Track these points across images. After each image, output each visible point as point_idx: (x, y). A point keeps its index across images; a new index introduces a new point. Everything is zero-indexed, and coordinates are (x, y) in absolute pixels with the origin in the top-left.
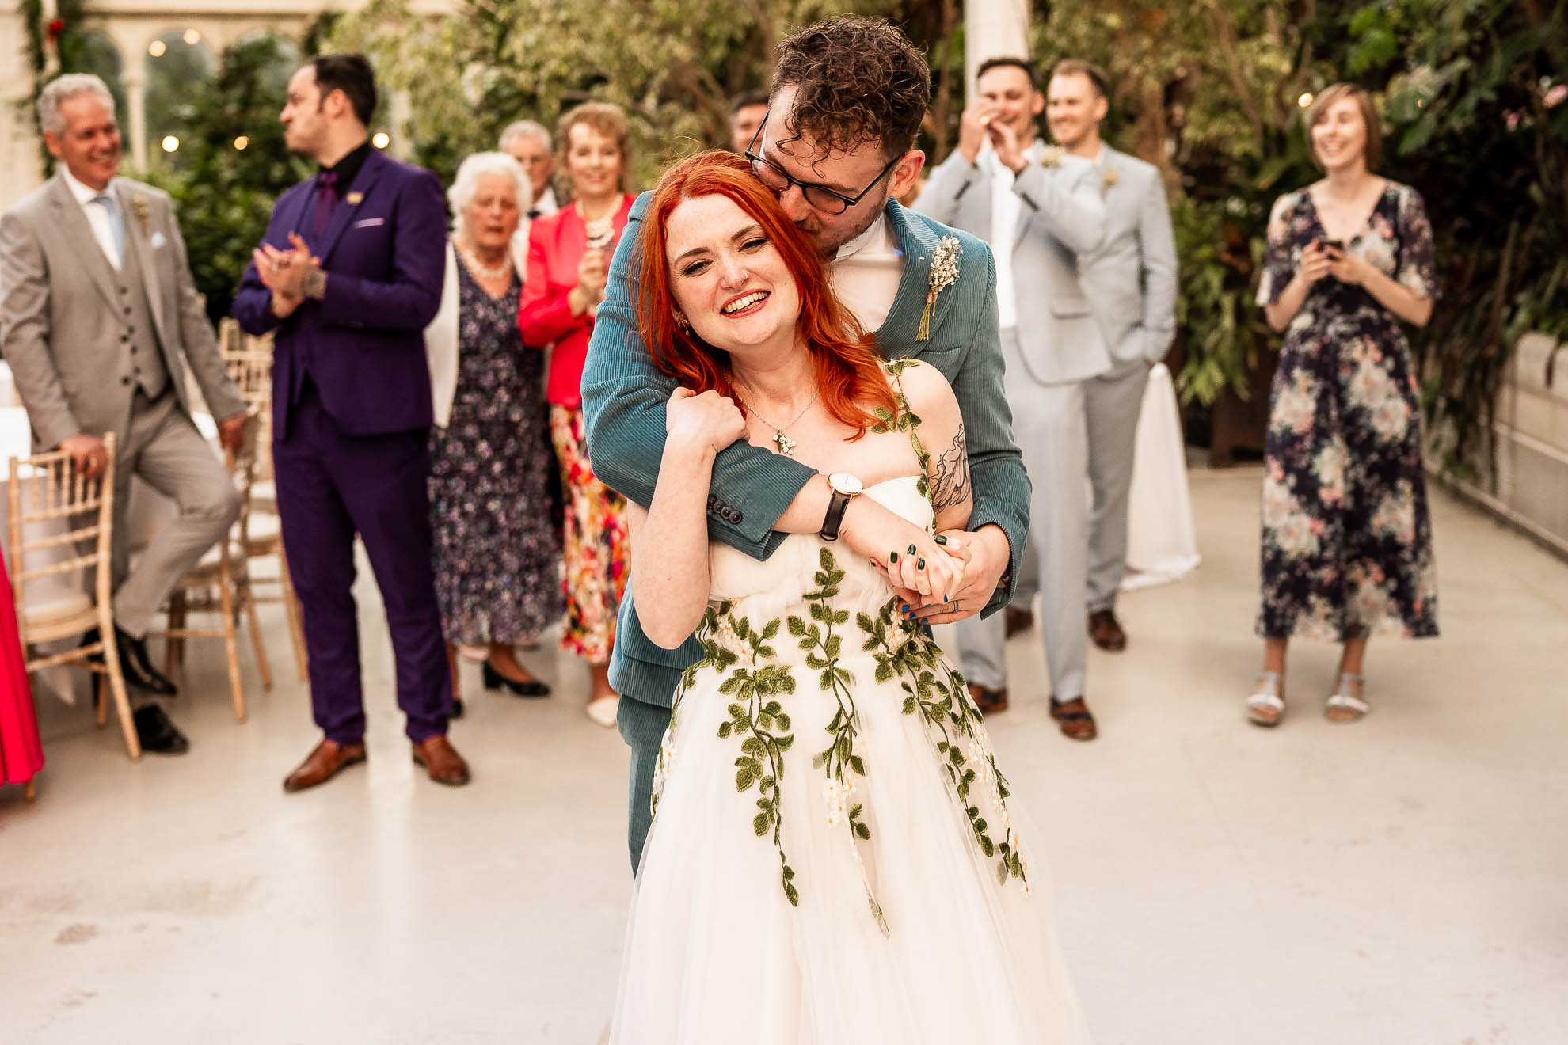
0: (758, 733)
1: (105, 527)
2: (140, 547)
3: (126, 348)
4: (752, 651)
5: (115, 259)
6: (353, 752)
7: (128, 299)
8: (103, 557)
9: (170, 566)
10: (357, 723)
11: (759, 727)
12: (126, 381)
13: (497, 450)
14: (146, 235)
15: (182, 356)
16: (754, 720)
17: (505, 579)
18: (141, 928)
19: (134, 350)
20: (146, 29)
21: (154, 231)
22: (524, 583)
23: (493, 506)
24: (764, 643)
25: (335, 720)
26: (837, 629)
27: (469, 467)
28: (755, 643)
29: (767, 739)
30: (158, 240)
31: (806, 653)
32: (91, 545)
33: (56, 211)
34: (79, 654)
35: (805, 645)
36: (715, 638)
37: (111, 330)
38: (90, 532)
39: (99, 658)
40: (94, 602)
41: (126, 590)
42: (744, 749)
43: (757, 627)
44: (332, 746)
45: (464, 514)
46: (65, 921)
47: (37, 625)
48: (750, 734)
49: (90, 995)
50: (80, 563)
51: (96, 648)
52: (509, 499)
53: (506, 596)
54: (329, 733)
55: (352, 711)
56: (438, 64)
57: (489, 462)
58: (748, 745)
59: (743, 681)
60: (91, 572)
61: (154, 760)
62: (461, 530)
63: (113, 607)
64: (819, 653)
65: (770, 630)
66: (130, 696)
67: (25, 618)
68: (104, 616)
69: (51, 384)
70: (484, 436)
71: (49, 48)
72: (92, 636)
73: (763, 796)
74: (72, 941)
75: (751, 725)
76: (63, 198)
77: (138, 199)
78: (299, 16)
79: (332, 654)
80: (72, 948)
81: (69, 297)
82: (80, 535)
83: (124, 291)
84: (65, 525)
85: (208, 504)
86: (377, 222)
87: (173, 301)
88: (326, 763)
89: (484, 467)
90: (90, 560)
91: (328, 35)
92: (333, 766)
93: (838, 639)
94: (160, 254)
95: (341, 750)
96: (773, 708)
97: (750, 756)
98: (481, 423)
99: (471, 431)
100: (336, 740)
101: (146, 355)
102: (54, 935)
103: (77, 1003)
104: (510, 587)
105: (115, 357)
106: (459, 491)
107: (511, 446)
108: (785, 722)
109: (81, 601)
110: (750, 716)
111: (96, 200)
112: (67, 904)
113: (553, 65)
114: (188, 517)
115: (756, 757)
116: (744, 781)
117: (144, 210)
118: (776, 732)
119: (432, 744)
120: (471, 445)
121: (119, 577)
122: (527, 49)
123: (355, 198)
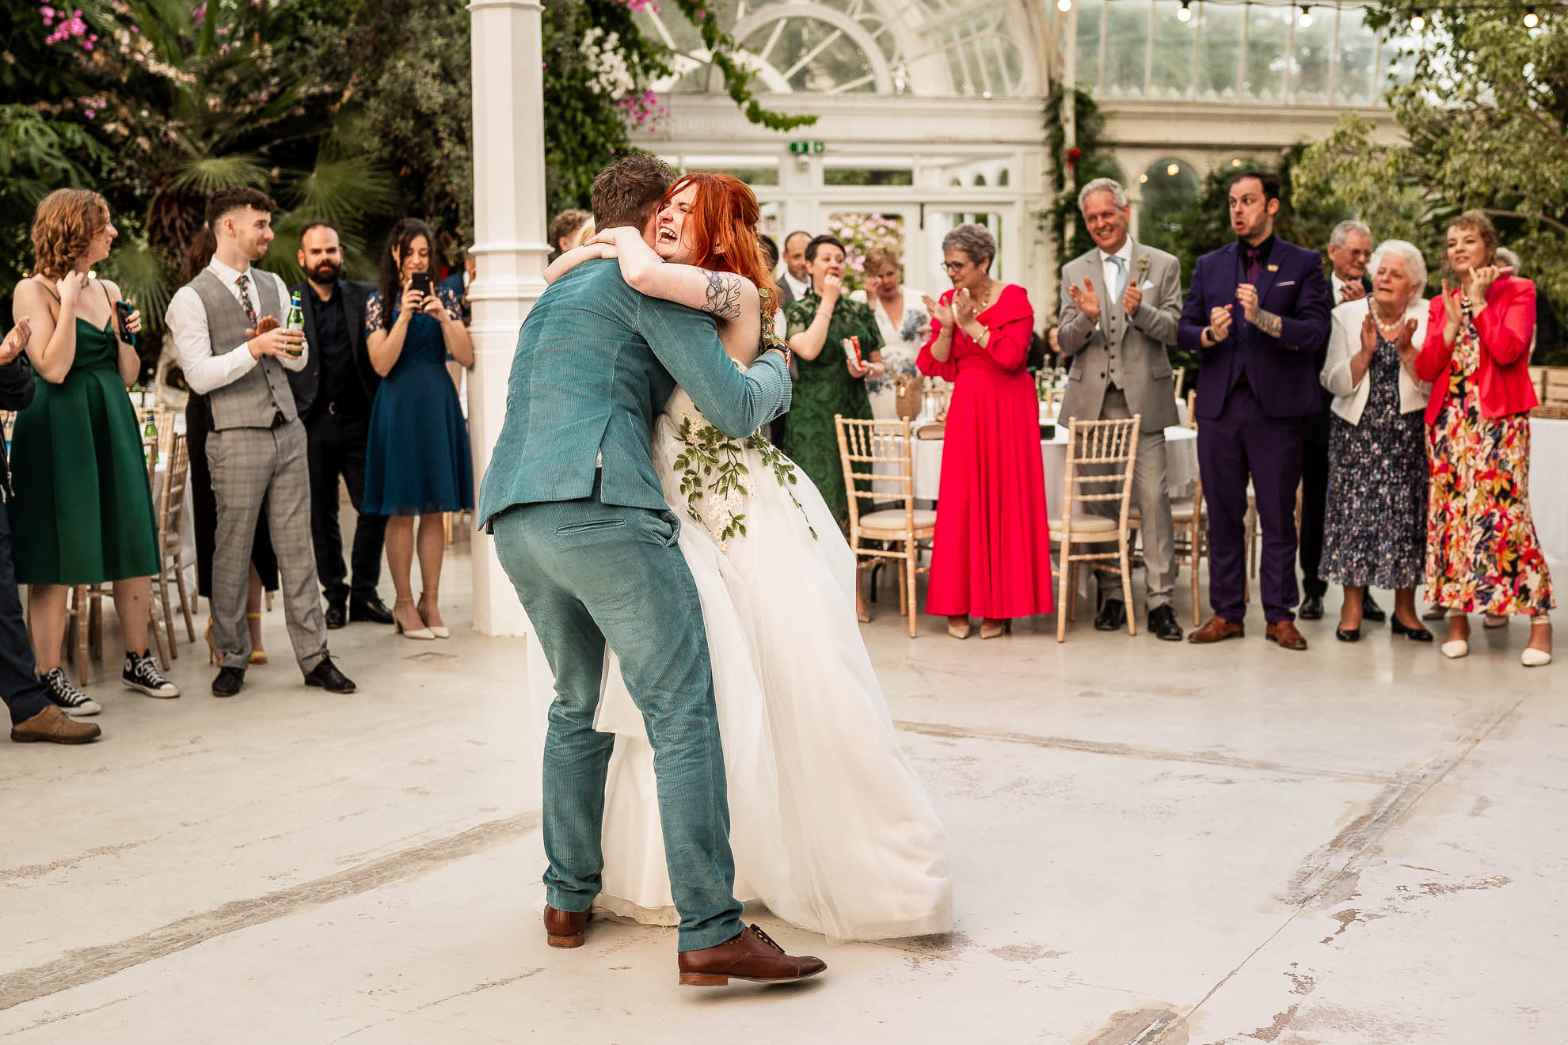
6: (1236, 629)
10: (1240, 607)
13: (1386, 450)
17: (1388, 543)
20: (1147, 158)
22: (1402, 550)
23: (1382, 490)
25: (1224, 605)
27: (1365, 461)
30: (1147, 285)
38: (1119, 477)
44: (1222, 621)
45: (1359, 494)
52: (1395, 487)
53: (1389, 556)
54: (1219, 612)
55: (1238, 598)
56: (1383, 184)
57: (1380, 458)
62: (1356, 505)
70: (1375, 439)
71: (1068, 172)
77: (1142, 258)
78: (1277, 148)
79: (1226, 561)
82: (1111, 478)
86: (1292, 283)
88: (1217, 630)
89: (1376, 462)
90: (1117, 496)
91: (1299, 161)
92: (1222, 633)
95: (1227, 626)
98: (1373, 429)
99: (1366, 434)
100: (1223, 617)
104: (1391, 550)
106: (1357, 477)
107: (1397, 449)
113: (1474, 184)
117: (1144, 266)
119: (1281, 625)
120: (1366, 445)
122: (1455, 172)
123: (1273, 268)
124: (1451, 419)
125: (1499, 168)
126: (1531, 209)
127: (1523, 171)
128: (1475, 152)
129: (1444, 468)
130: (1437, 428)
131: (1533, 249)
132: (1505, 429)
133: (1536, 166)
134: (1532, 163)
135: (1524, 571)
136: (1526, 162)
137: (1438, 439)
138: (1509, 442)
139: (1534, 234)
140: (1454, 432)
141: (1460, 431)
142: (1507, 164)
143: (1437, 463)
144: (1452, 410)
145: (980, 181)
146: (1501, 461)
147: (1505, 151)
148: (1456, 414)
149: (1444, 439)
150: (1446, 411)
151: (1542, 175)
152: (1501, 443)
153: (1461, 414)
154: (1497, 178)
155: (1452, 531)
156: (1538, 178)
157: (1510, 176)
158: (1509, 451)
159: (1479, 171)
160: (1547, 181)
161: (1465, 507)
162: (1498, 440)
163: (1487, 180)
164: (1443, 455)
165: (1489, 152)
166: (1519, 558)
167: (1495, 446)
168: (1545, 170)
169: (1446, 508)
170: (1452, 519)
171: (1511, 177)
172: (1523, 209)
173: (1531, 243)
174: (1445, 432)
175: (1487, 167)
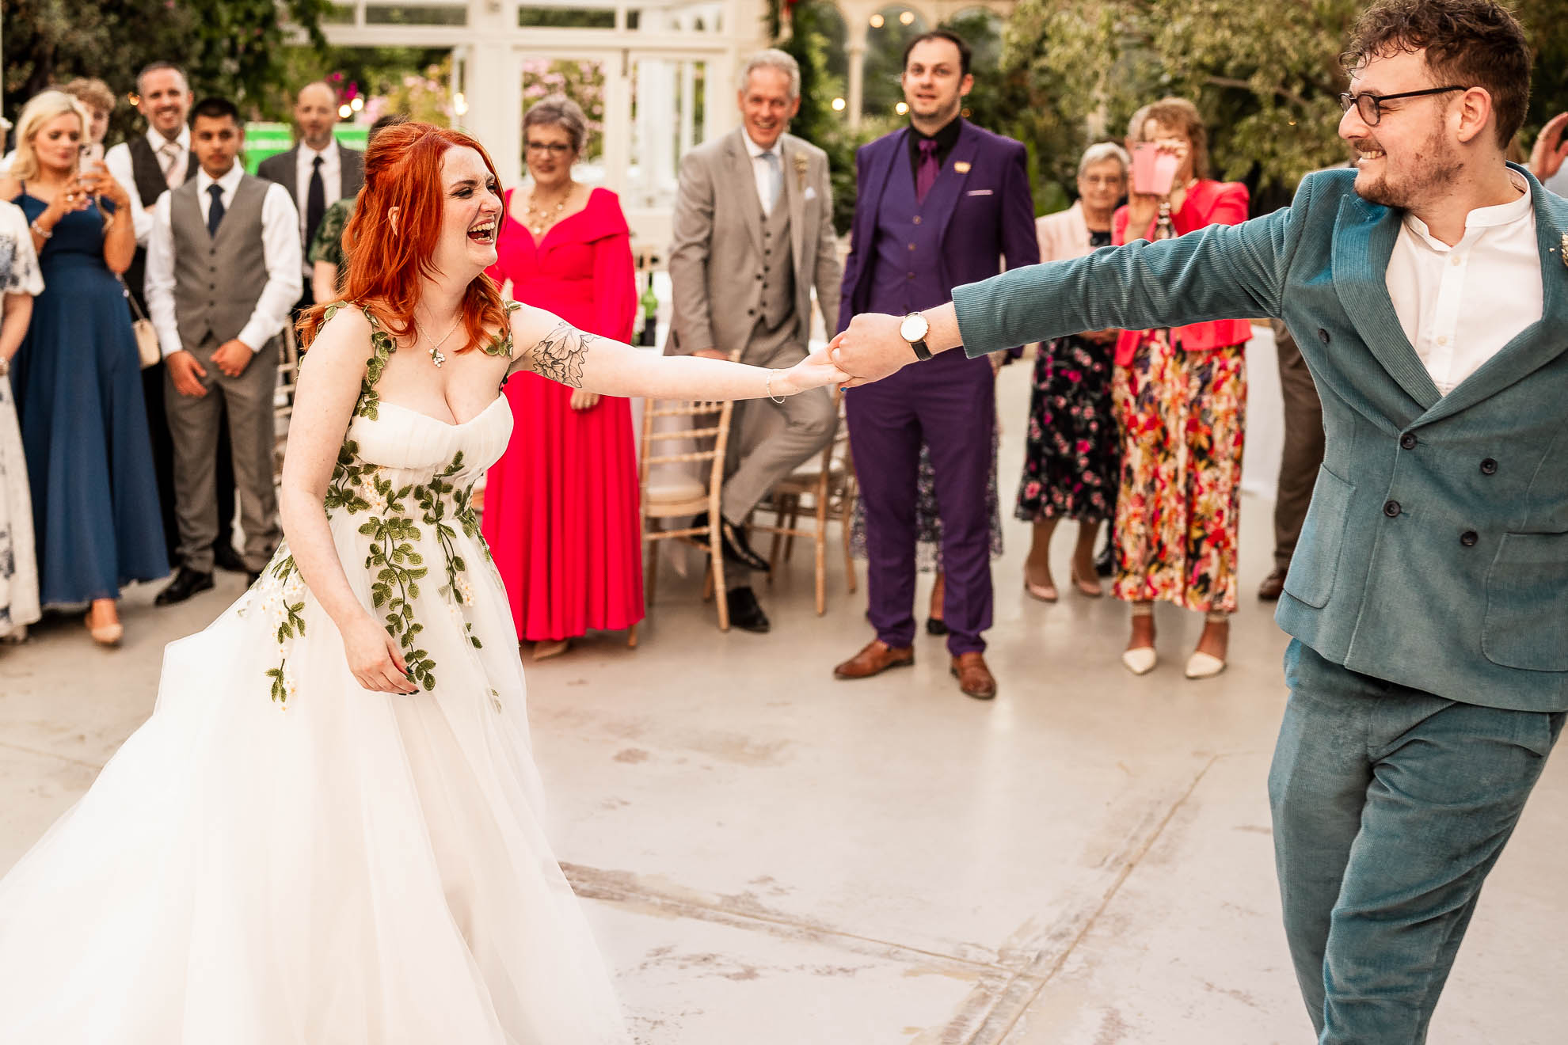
0: (391, 566)
1: (723, 429)
2: (747, 453)
3: (759, 284)
4: (387, 505)
5: (768, 207)
6: (901, 655)
7: (770, 243)
8: (719, 454)
9: (771, 468)
10: (907, 629)
11: (392, 562)
12: (751, 312)
14: (800, 189)
15: (813, 294)
16: (388, 556)
18: (682, 761)
19: (765, 286)
21: (808, 185)
24: (397, 501)
25: (889, 624)
26: (443, 497)
28: (390, 501)
29: (398, 571)
30: (810, 193)
31: (423, 512)
32: (710, 443)
33: (730, 159)
34: (688, 532)
35: (425, 506)
36: (356, 489)
37: (753, 266)
38: (711, 432)
39: (705, 539)
40: (707, 491)
41: (734, 484)
42: (379, 577)
43: (395, 488)
44: (883, 646)
46: (628, 744)
47: (658, 503)
48: (384, 566)
49: (625, 803)
50: (699, 457)
51: (704, 530)
54: (882, 634)
55: (903, 617)
58: (382, 575)
59: (378, 528)
60: (708, 465)
61: (738, 634)
63: (722, 498)
64: (431, 513)
65: (403, 493)
66: (727, 577)
67: (647, 495)
68: (713, 504)
69: (700, 302)
71: (784, 17)
72: (702, 519)
73: (391, 613)
74: (627, 760)
75: (385, 559)
76: (738, 150)
77: (800, 156)
80: (626, 766)
81: (724, 232)
82: (701, 433)
83: (768, 235)
84: (690, 422)
85: (811, 421)
86: (988, 192)
87: (813, 247)
88: (874, 660)
90: (708, 455)
92: (880, 664)
93: (442, 504)
94: (808, 206)
95: (888, 650)
96: (404, 549)
97: (383, 583)
100: (885, 641)
101: (775, 292)
102: (615, 753)
103: (613, 807)
105: (749, 288)
108: (416, 559)
109: (696, 488)
110: (384, 554)
111: (763, 156)
112: (633, 731)
114: (792, 429)
115: (388, 584)
116: (378, 600)
117: (802, 167)
118: (406, 564)
119: (969, 658)
121: (729, 473)
122: (1176, 38)
123: (962, 167)
124: (1156, 359)
125: (1228, 34)
126: (1263, 84)
127: (1257, 39)
128: (1201, 14)
129: (1153, 423)
130: (1138, 373)
131: (1268, 128)
132: (1215, 370)
133: (1271, 34)
134: (1267, 29)
135: (1208, 556)
136: (1260, 28)
137: (1141, 387)
138: (1217, 387)
139: (1268, 112)
140: (1162, 376)
141: (1168, 374)
142: (1237, 30)
143: (1142, 419)
144: (1155, 347)
145: (700, 26)
146: (1204, 410)
147: (1237, 14)
148: (1162, 352)
149: (1148, 386)
150: (1147, 349)
151: (1278, 43)
152: (1209, 388)
153: (1167, 350)
154: (1225, 46)
155: (1163, 503)
156: (1274, 47)
157: (1239, 45)
158: (1214, 399)
159: (1202, 39)
160: (1283, 51)
161: (1176, 471)
162: (1205, 382)
163: (1213, 49)
164: (1148, 408)
165: (1217, 16)
166: (1204, 537)
167: (1201, 391)
168: (1282, 38)
169: (1156, 474)
170: (1163, 487)
171: (1241, 45)
172: (1256, 83)
173: (1264, 122)
174: (1150, 377)
175: (1213, 34)
